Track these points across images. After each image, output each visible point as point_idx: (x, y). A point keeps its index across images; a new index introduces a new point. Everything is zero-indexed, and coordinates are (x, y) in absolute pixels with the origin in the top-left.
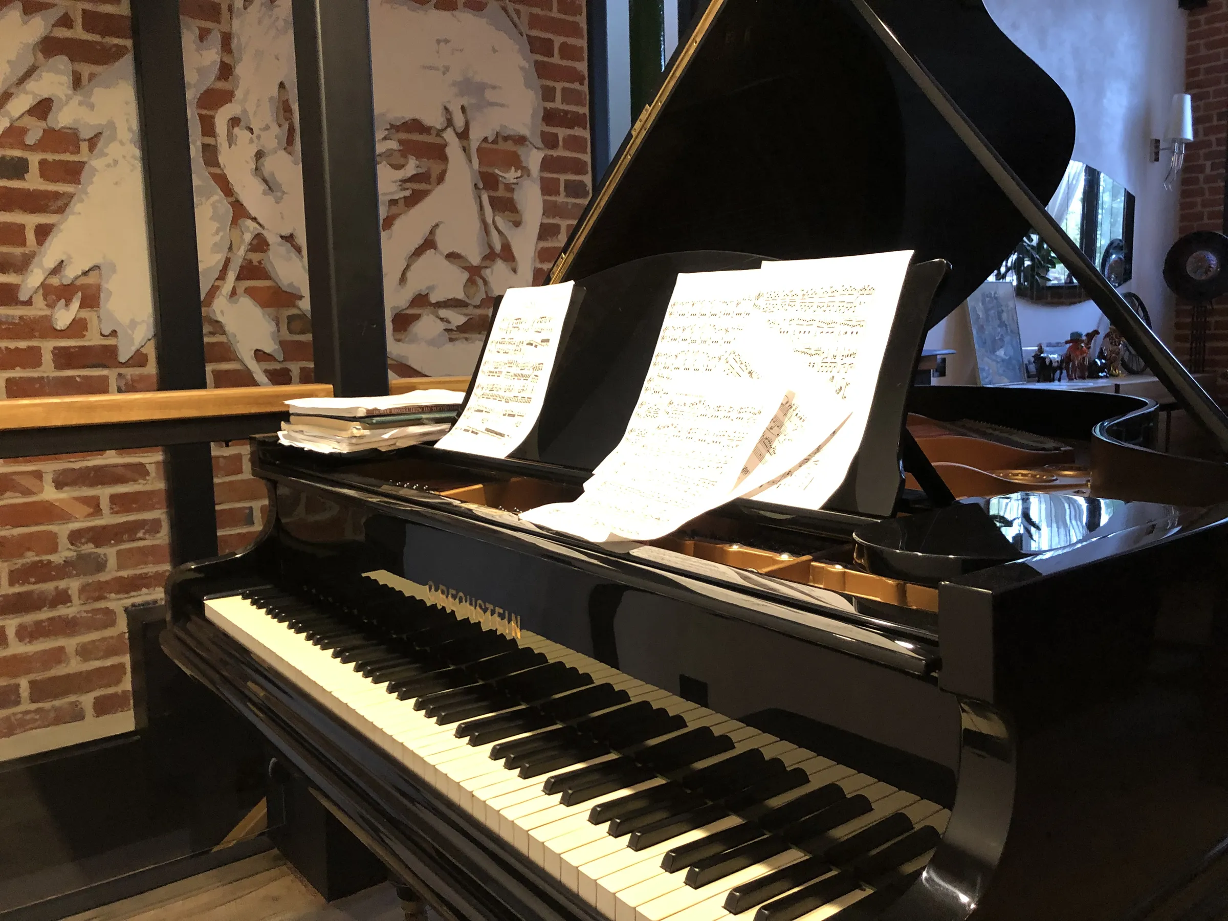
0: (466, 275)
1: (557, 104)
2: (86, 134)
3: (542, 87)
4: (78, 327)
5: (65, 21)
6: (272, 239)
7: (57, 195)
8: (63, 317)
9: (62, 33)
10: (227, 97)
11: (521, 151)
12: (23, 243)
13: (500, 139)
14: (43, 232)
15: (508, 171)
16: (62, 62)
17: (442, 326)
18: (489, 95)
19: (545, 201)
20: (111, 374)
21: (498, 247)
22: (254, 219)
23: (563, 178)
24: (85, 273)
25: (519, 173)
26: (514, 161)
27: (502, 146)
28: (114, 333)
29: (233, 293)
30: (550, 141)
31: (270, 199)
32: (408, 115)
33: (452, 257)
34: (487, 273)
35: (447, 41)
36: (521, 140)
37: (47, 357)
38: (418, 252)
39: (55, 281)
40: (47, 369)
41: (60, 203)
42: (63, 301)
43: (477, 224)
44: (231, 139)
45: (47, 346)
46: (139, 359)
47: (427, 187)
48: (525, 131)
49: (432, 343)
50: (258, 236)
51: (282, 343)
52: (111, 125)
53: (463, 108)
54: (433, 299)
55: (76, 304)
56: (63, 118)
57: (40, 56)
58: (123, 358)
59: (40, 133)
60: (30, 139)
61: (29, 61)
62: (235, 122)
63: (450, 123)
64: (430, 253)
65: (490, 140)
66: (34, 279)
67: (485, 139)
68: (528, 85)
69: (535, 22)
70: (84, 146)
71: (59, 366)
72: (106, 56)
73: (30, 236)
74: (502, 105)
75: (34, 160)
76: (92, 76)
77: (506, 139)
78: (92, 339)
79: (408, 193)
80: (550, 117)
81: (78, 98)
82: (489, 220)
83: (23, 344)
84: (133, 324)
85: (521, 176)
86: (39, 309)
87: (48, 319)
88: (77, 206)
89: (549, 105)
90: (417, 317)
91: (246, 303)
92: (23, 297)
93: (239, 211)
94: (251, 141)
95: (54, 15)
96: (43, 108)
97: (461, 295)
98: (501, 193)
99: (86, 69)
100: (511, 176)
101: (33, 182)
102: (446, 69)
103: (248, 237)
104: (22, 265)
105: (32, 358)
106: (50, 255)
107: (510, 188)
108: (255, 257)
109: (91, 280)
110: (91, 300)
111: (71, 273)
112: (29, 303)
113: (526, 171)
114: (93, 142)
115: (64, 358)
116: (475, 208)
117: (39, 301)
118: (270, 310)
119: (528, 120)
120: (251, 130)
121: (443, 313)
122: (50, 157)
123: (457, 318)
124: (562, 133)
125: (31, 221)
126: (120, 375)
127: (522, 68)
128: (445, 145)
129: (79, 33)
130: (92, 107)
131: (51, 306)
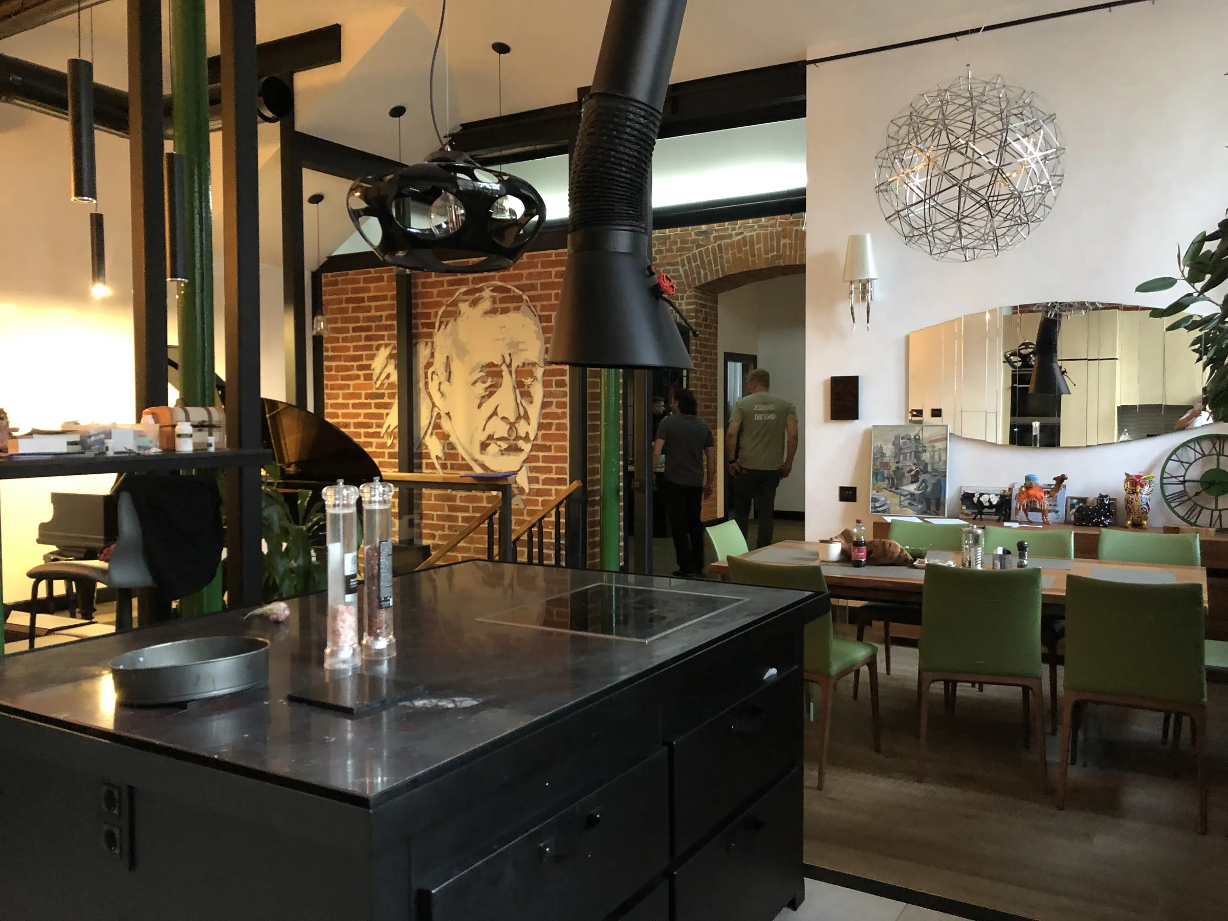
0: (508, 427)
3: (545, 338)
4: (393, 446)
5: (394, 348)
6: (443, 414)
7: (390, 403)
8: (389, 442)
9: (393, 352)
11: (534, 369)
12: (383, 419)
13: (526, 365)
14: (387, 414)
15: (527, 379)
16: (393, 361)
17: (498, 448)
18: (521, 346)
19: (544, 391)
21: (522, 413)
22: (438, 407)
23: (554, 379)
24: (395, 428)
25: (532, 380)
26: (531, 374)
27: (527, 368)
29: (432, 434)
31: (442, 400)
32: (488, 361)
33: (503, 418)
34: (517, 425)
35: (504, 327)
36: (534, 364)
37: (387, 455)
38: (490, 417)
39: (388, 431)
40: (387, 459)
41: (391, 406)
42: (390, 437)
43: (514, 404)
45: (387, 451)
47: (495, 389)
48: (536, 360)
49: (495, 456)
50: (439, 413)
51: (445, 453)
53: (510, 354)
54: (495, 437)
55: (392, 438)
56: (392, 379)
57: (388, 360)
59: (387, 384)
61: (386, 362)
62: (434, 373)
63: (504, 362)
64: (494, 418)
65: (521, 366)
66: (383, 431)
67: (518, 366)
68: (538, 338)
71: (390, 458)
73: (385, 417)
74: (526, 350)
75: (387, 393)
77: (528, 364)
79: (487, 393)
81: (396, 372)
82: (519, 402)
83: (382, 450)
85: (534, 381)
86: (386, 439)
87: (386, 443)
88: (394, 406)
90: (489, 444)
91: (434, 437)
92: (382, 435)
93: (434, 405)
94: (438, 379)
96: (388, 376)
97: (506, 435)
98: (526, 389)
100: (528, 381)
101: (386, 399)
102: (504, 339)
104: (380, 426)
105: (383, 455)
106: (388, 423)
107: (529, 386)
108: (437, 421)
109: (396, 430)
110: (396, 436)
111: (392, 428)
112: (383, 437)
113: (535, 378)
116: (513, 396)
118: (442, 441)
119: (537, 355)
121: (499, 443)
122: (389, 391)
123: (504, 445)
125: (385, 412)
127: (535, 332)
128: (502, 371)
129: (397, 351)
131: (388, 438)
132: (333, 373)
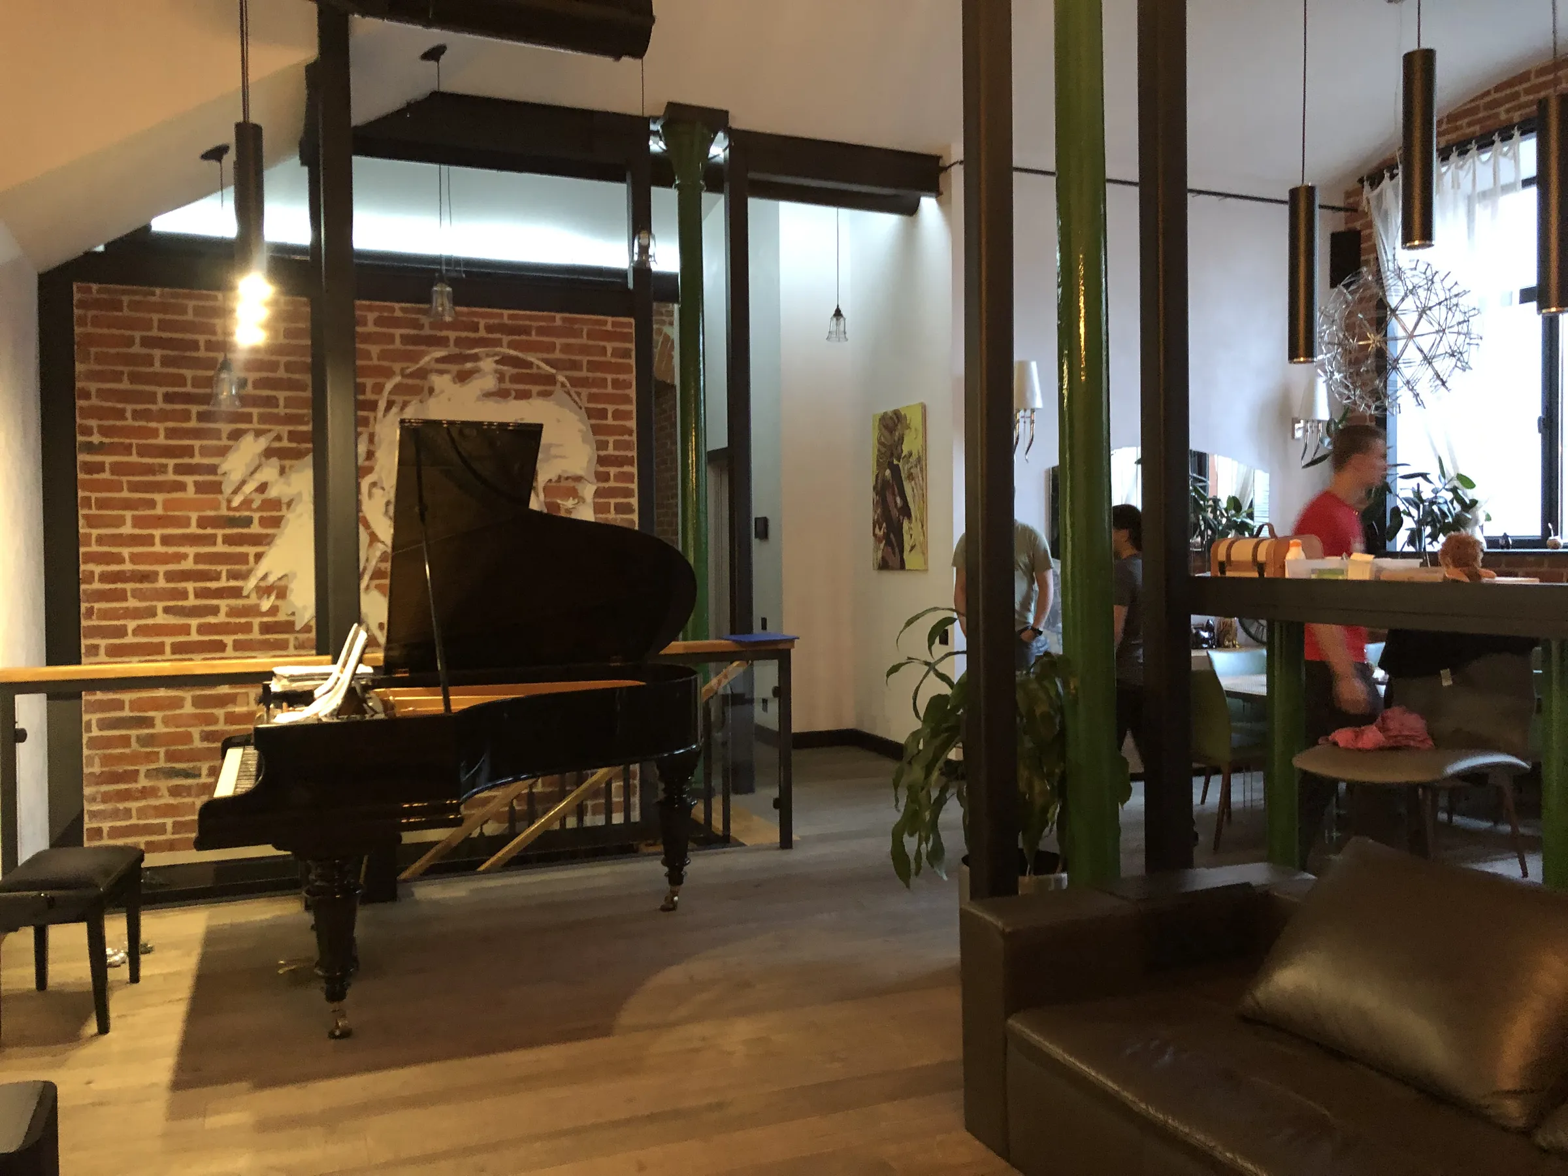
1: (611, 451)
2: (285, 500)
3: (597, 442)
4: (274, 610)
5: (278, 438)
7: (267, 535)
8: (266, 605)
9: (276, 445)
10: (370, 470)
11: (579, 486)
12: (248, 563)
13: (562, 479)
14: (259, 557)
15: (567, 501)
16: (274, 461)
18: (554, 451)
20: (290, 637)
22: (383, 542)
23: (613, 501)
24: (280, 579)
25: (576, 501)
26: (573, 493)
28: (293, 614)
29: (368, 588)
30: (602, 477)
36: (578, 479)
37: (256, 628)
39: (263, 584)
40: (256, 635)
41: (268, 540)
42: (266, 595)
44: (370, 495)
45: (256, 621)
46: (306, 629)
48: (582, 472)
50: (384, 552)
52: (300, 494)
55: (273, 597)
56: (273, 493)
57: (263, 459)
58: (298, 628)
59: (260, 502)
60: (255, 505)
61: (257, 462)
62: (374, 484)
65: (554, 480)
66: (252, 583)
67: (550, 480)
68: (584, 441)
69: (592, 398)
70: (284, 507)
71: (262, 633)
72: (298, 455)
73: (251, 559)
74: (564, 457)
75: (256, 516)
76: (291, 467)
77: (567, 478)
78: (281, 617)
80: (602, 461)
81: (282, 480)
83: (243, 620)
84: (305, 608)
85: (578, 502)
86: (253, 600)
87: (257, 606)
88: (278, 541)
89: (603, 453)
91: (375, 593)
92: (245, 593)
93: (374, 539)
94: (383, 496)
95: (272, 435)
96: (262, 488)
99: (287, 463)
100: (569, 503)
101: (255, 529)
103: (378, 554)
104: (245, 576)
105: (247, 628)
106: (260, 571)
108: (381, 565)
109: (282, 583)
110: (282, 593)
111: (271, 579)
112: (248, 597)
113: (582, 500)
114: (289, 504)
115: (266, 628)
117: (254, 596)
119: (585, 465)
120: (383, 489)
122: (265, 514)
124: (613, 471)
125: (251, 550)
126: (296, 638)
127: (580, 431)
129: (285, 443)
130: (289, 485)
131: (260, 598)
132: (106, 475)
